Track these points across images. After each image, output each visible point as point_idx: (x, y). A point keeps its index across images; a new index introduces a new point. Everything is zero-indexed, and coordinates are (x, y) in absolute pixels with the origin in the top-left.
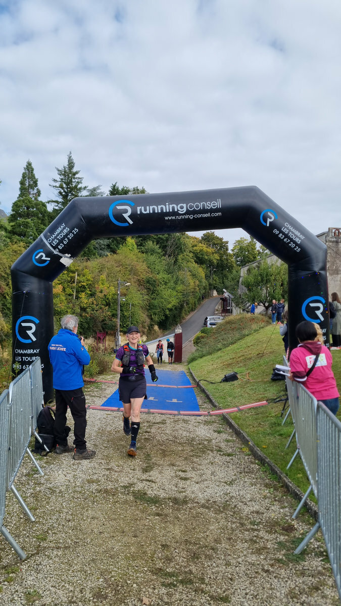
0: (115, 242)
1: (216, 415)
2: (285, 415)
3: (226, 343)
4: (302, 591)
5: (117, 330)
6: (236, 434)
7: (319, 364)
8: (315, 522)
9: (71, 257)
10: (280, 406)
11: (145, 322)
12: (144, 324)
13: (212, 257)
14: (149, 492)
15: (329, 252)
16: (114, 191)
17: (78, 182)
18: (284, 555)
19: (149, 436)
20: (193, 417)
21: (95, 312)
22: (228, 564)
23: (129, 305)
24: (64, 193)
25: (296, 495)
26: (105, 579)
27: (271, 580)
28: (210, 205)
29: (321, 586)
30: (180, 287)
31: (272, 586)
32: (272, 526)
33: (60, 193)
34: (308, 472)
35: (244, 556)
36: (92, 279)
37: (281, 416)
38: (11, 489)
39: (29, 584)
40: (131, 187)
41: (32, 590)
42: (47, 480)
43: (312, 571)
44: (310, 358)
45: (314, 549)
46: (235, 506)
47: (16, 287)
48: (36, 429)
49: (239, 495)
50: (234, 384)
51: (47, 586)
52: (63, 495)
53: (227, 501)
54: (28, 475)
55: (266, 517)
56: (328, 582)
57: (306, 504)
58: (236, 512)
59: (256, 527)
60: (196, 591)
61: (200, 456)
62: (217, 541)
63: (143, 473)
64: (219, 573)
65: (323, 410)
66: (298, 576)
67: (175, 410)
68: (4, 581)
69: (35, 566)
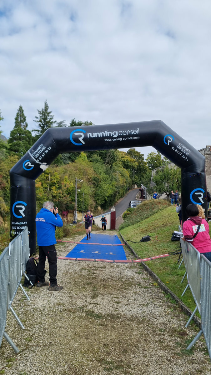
0: (74, 155)
1: (137, 263)
2: (180, 262)
3: (143, 217)
4: (191, 373)
5: (75, 209)
6: (150, 274)
7: (200, 231)
8: (199, 330)
9: (46, 165)
10: (177, 257)
11: (93, 205)
12: (92, 206)
13: (134, 164)
14: (96, 311)
15: (206, 160)
16: (73, 124)
17: (51, 119)
18: (180, 350)
19: (95, 275)
20: (123, 264)
21: (61, 198)
22: (145, 356)
23: (83, 194)
24: (42, 125)
25: (188, 312)
26: (69, 365)
27: (172, 366)
28: (132, 132)
29: (204, 370)
30: (114, 183)
31: (173, 370)
32: (172, 332)
33: (40, 125)
34: (195, 298)
35: (156, 351)
36: (59, 178)
37: (178, 263)
38: (10, 309)
39: (21, 369)
40: (83, 121)
41: (23, 373)
42: (32, 303)
43: (198, 360)
44: (195, 227)
45: (199, 347)
46: (150, 320)
47: (13, 183)
48: (25, 272)
49: (152, 313)
50: (148, 243)
51: (33, 370)
52: (42, 313)
53: (144, 316)
54: (20, 300)
55: (169, 327)
56: (208, 367)
57: (193, 318)
58: (150, 324)
59: (162, 333)
60: (125, 373)
61: (127, 288)
62: (139, 342)
63: (92, 299)
64: (139, 362)
65: (204, 259)
66: (189, 364)
67: (112, 260)
68: (6, 367)
69: (25, 357)
